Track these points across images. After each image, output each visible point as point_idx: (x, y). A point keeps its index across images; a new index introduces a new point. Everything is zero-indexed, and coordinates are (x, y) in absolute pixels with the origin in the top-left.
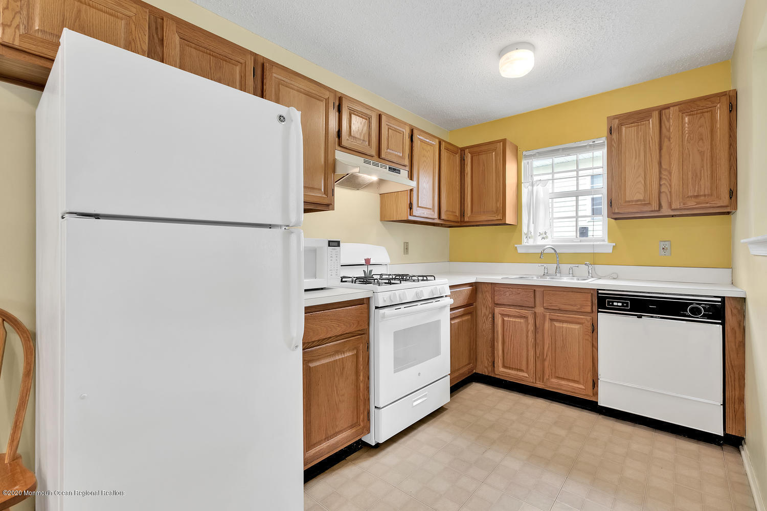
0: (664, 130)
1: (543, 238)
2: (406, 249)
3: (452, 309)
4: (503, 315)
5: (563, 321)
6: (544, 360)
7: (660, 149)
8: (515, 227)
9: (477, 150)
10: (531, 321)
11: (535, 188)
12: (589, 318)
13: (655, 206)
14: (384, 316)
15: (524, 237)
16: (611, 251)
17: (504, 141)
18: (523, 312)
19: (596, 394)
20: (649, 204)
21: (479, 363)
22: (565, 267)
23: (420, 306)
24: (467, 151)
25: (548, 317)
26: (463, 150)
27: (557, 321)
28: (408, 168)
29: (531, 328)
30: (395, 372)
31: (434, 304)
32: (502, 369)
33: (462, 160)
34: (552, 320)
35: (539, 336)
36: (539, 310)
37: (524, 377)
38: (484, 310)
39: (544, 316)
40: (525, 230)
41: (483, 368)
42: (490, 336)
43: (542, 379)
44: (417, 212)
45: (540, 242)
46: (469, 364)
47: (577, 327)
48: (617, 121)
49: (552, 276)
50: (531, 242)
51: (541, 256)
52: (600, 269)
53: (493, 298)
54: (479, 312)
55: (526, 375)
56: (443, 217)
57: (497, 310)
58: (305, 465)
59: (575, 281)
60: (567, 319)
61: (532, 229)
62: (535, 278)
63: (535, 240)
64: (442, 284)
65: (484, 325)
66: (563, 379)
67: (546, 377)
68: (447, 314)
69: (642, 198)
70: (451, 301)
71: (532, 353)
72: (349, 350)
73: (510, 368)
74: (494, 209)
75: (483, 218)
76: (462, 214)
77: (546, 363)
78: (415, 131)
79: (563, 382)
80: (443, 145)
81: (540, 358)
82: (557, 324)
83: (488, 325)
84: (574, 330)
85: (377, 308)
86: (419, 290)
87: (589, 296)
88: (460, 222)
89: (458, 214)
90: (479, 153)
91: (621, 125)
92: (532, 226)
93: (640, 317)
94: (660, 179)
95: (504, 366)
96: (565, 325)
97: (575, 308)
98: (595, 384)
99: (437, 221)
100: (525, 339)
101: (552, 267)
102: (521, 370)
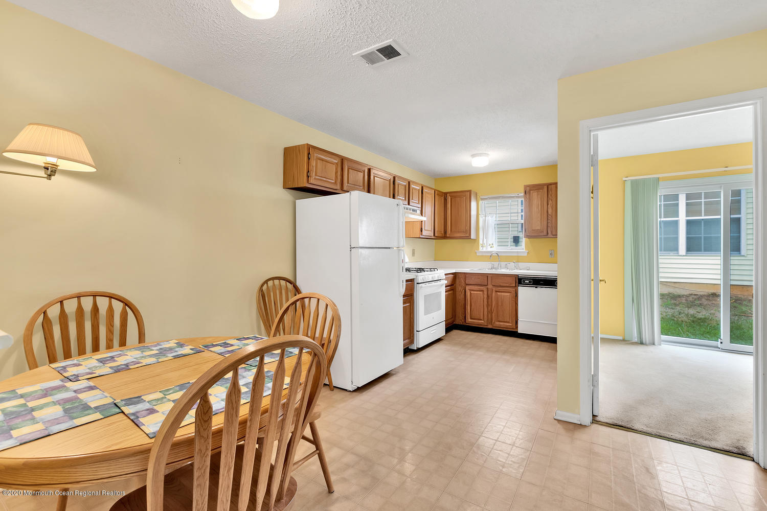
0: (549, 196)
1: (491, 247)
2: (413, 254)
3: (446, 287)
4: (470, 290)
5: (502, 292)
6: (492, 313)
7: (548, 205)
8: (476, 241)
9: (455, 195)
10: (485, 292)
11: (487, 218)
12: (514, 289)
13: (545, 233)
14: (421, 287)
15: (480, 246)
16: (526, 255)
17: (470, 191)
18: (482, 288)
19: (517, 328)
20: (543, 232)
21: (457, 318)
22: (503, 264)
23: (433, 284)
24: (448, 195)
25: (494, 290)
26: (445, 194)
27: (499, 292)
28: (420, 209)
29: (486, 296)
30: (425, 315)
31: (439, 283)
32: (470, 320)
33: (445, 200)
34: (496, 291)
35: (490, 300)
36: (490, 286)
37: (482, 323)
38: (460, 288)
39: (492, 290)
40: (481, 242)
41: (459, 321)
42: (463, 302)
43: (491, 323)
44: (424, 233)
45: (489, 249)
46: (452, 318)
47: (508, 294)
48: (528, 188)
49: (496, 269)
50: (485, 250)
51: (491, 257)
52: (521, 264)
53: (465, 281)
54: (457, 289)
55: (483, 322)
56: (436, 235)
57: (468, 288)
58: (404, 347)
59: (508, 271)
60: (502, 290)
61: (485, 242)
62: (487, 270)
63: (486, 248)
64: (441, 273)
65: (460, 297)
66: (502, 322)
67: (493, 321)
68: (443, 289)
69: (539, 229)
70: (446, 282)
71: (486, 310)
72: (408, 303)
73: (474, 319)
74: (464, 230)
75: (458, 235)
76: (445, 232)
77: (493, 315)
78: (424, 188)
79: (501, 323)
80: (436, 192)
81: (490, 312)
82: (499, 294)
83: (462, 296)
84: (506, 296)
85: (417, 283)
86: (433, 275)
87: (514, 278)
88: (445, 236)
89: (443, 232)
90: (455, 197)
91: (530, 190)
92: (485, 240)
93: (536, 287)
94: (548, 219)
95: (471, 319)
96: (503, 294)
97: (507, 285)
98: (517, 322)
99: (433, 237)
100: (482, 302)
101: (496, 264)
102: (481, 320)
